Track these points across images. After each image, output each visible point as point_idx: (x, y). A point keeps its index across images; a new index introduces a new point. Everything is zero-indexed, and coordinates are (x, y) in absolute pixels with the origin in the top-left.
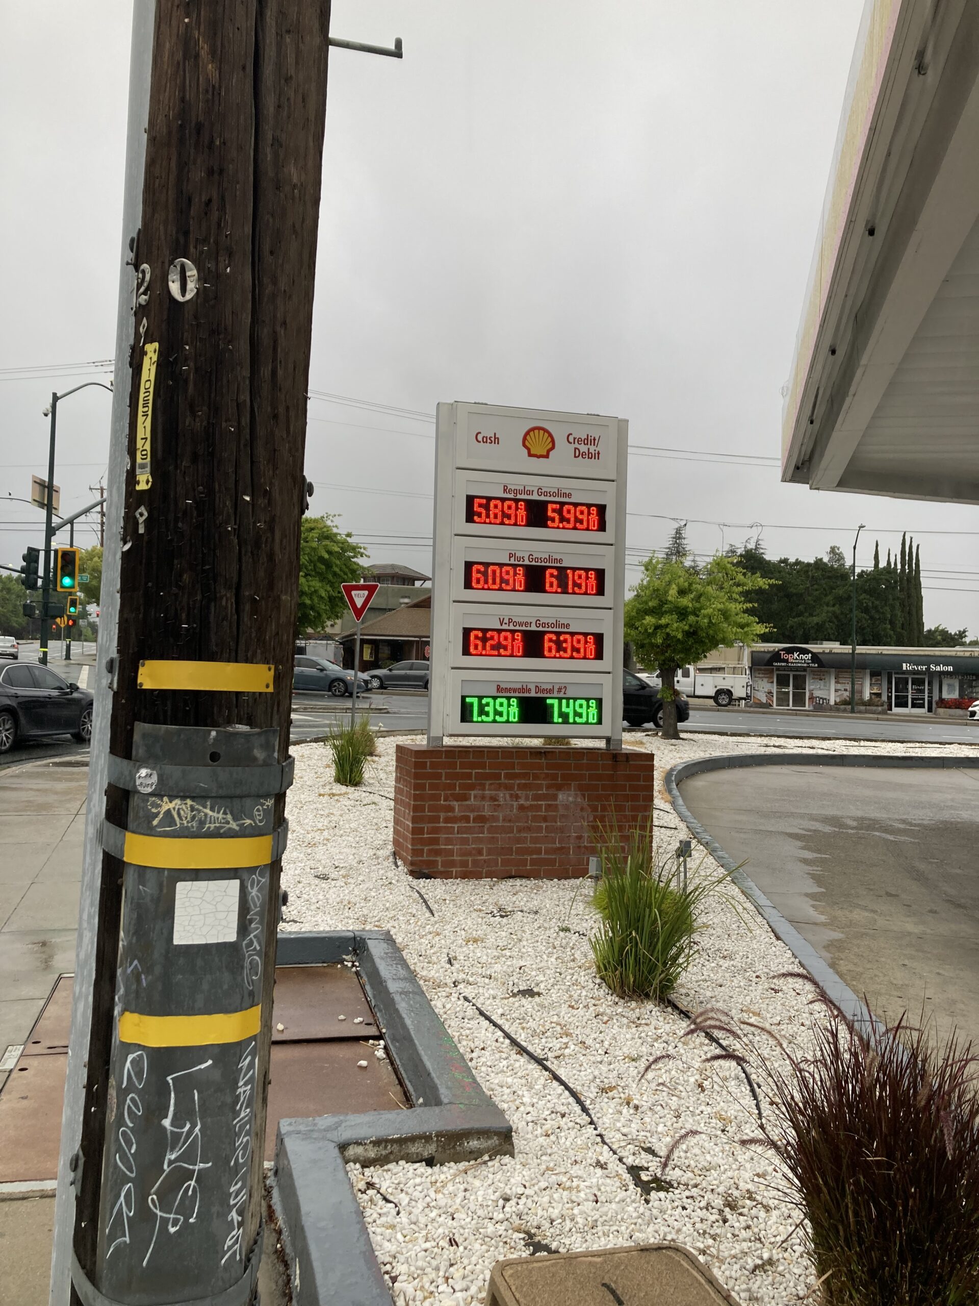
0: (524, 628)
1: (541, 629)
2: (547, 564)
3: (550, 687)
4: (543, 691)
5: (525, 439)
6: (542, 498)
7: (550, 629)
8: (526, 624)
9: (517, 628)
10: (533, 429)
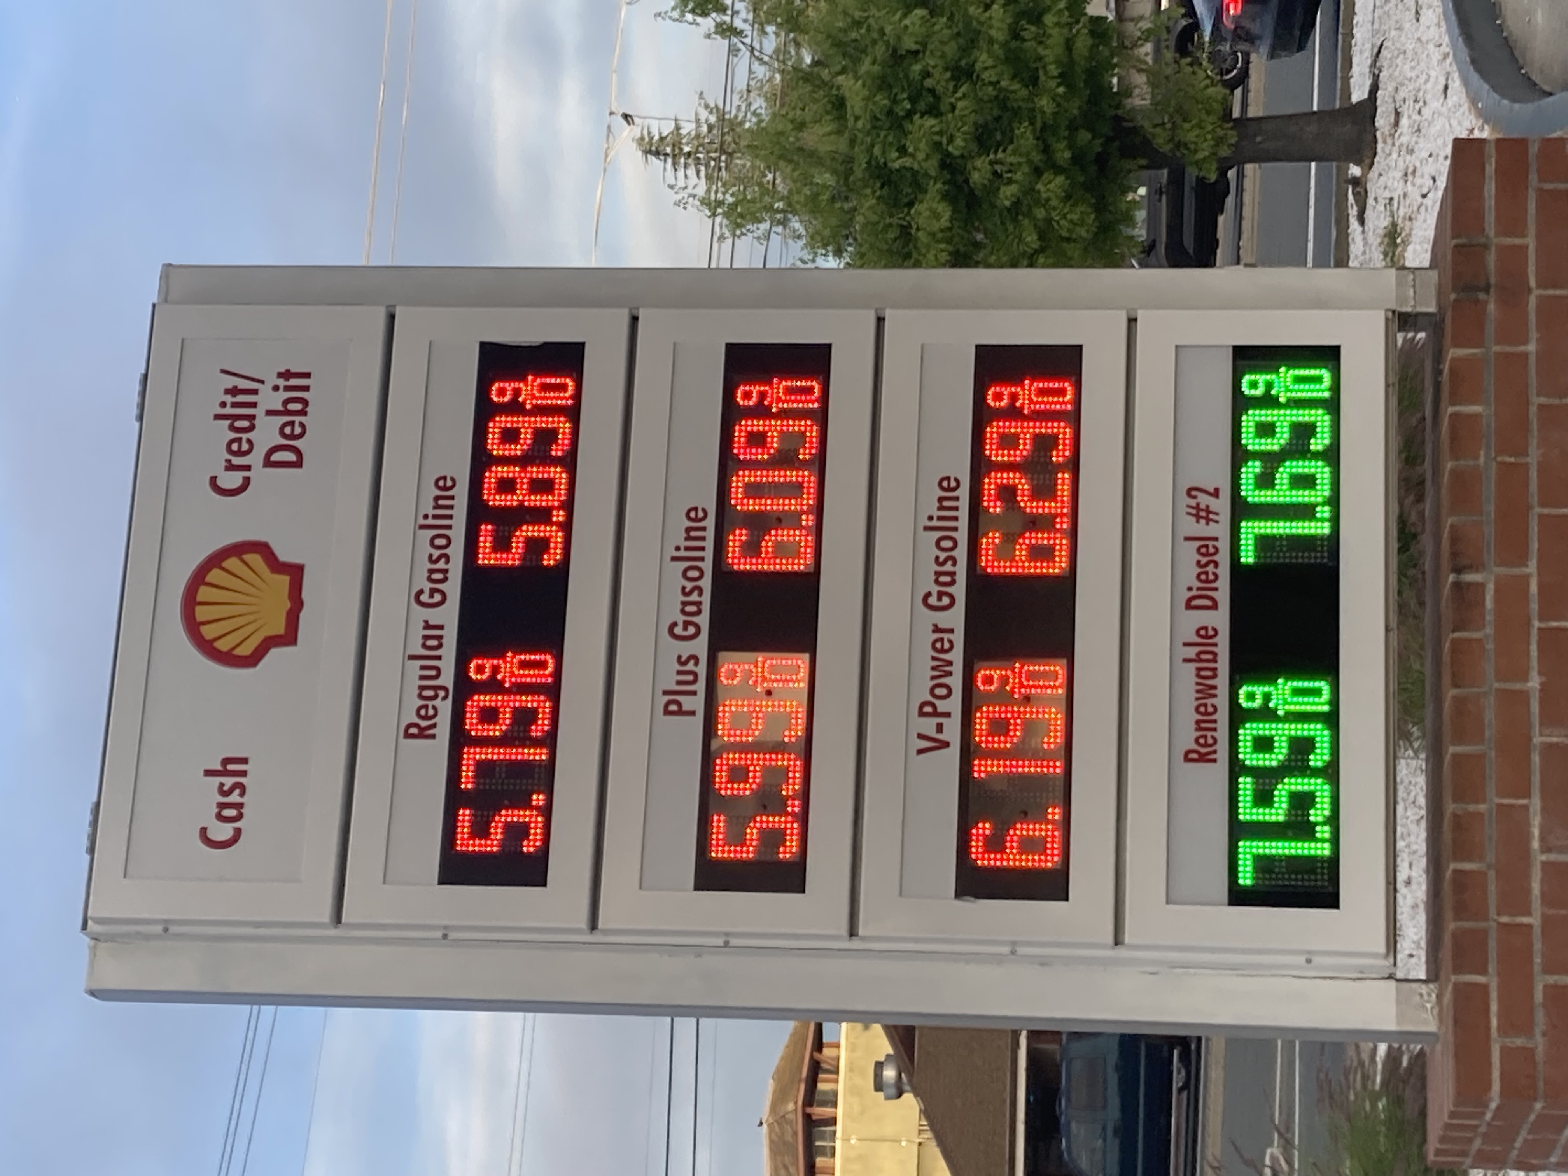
0: (957, 656)
1: (960, 590)
2: (707, 566)
3: (1189, 553)
4: (1206, 580)
5: (228, 659)
6: (454, 588)
7: (961, 553)
8: (940, 648)
9: (956, 681)
10: (193, 627)
